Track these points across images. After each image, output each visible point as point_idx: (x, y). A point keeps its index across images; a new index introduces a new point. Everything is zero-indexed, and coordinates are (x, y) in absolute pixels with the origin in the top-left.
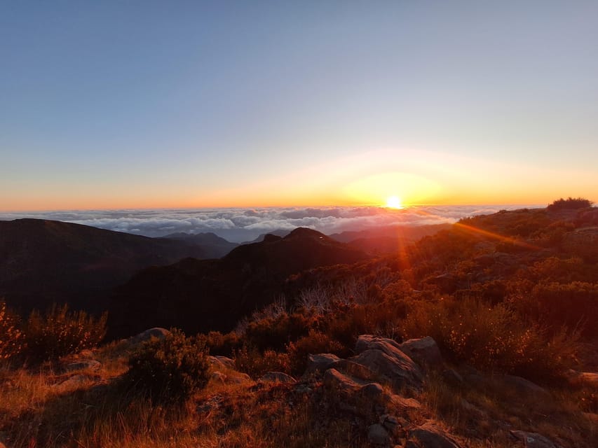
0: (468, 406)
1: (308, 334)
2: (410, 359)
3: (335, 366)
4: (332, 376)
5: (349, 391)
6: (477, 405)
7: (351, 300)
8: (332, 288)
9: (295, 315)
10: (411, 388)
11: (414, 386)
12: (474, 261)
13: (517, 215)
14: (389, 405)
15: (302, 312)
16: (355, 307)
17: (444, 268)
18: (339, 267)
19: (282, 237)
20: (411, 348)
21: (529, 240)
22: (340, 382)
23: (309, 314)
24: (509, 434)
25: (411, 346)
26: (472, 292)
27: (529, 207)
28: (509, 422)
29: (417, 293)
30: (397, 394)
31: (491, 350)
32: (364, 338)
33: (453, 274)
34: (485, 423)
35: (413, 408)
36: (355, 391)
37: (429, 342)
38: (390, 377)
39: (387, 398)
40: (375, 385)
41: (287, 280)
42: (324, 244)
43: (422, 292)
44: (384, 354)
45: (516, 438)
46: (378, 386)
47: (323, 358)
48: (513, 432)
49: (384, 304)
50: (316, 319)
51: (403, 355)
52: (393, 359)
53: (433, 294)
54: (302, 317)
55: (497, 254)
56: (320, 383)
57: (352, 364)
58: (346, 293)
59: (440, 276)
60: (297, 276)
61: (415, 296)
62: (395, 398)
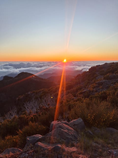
0: (94, 144)
1: (28, 124)
2: (73, 129)
3: (40, 140)
4: (38, 146)
5: (46, 151)
6: (97, 143)
7: (49, 105)
8: (40, 100)
9: (22, 116)
10: (73, 142)
11: (74, 141)
12: (96, 84)
13: (110, 64)
14: (64, 153)
15: (25, 114)
16: (50, 108)
17: (85, 87)
18: (43, 90)
19: (14, 77)
20: (73, 124)
21: (114, 74)
22: (42, 148)
23: (29, 114)
24: (108, 152)
25: (73, 123)
26: (95, 96)
27: (115, 62)
28: (108, 147)
29: (75, 98)
30: (68, 147)
31: (102, 120)
32: (54, 123)
33: (89, 90)
34: (100, 150)
35: (74, 152)
36: (49, 151)
37: (80, 120)
38: (65, 139)
39: (63, 151)
40: (58, 146)
41: (17, 99)
42: (35, 80)
43: (77, 98)
44: (62, 129)
45: (110, 153)
46: (60, 146)
47: (34, 137)
48: (109, 150)
49: (63, 105)
50: (32, 116)
51: (70, 128)
52: (66, 131)
53: (81, 98)
54: (25, 116)
55: (104, 81)
56: (33, 151)
57: (48, 137)
58: (46, 102)
59: (84, 91)
60: (22, 96)
61: (75, 100)
62: (67, 149)
